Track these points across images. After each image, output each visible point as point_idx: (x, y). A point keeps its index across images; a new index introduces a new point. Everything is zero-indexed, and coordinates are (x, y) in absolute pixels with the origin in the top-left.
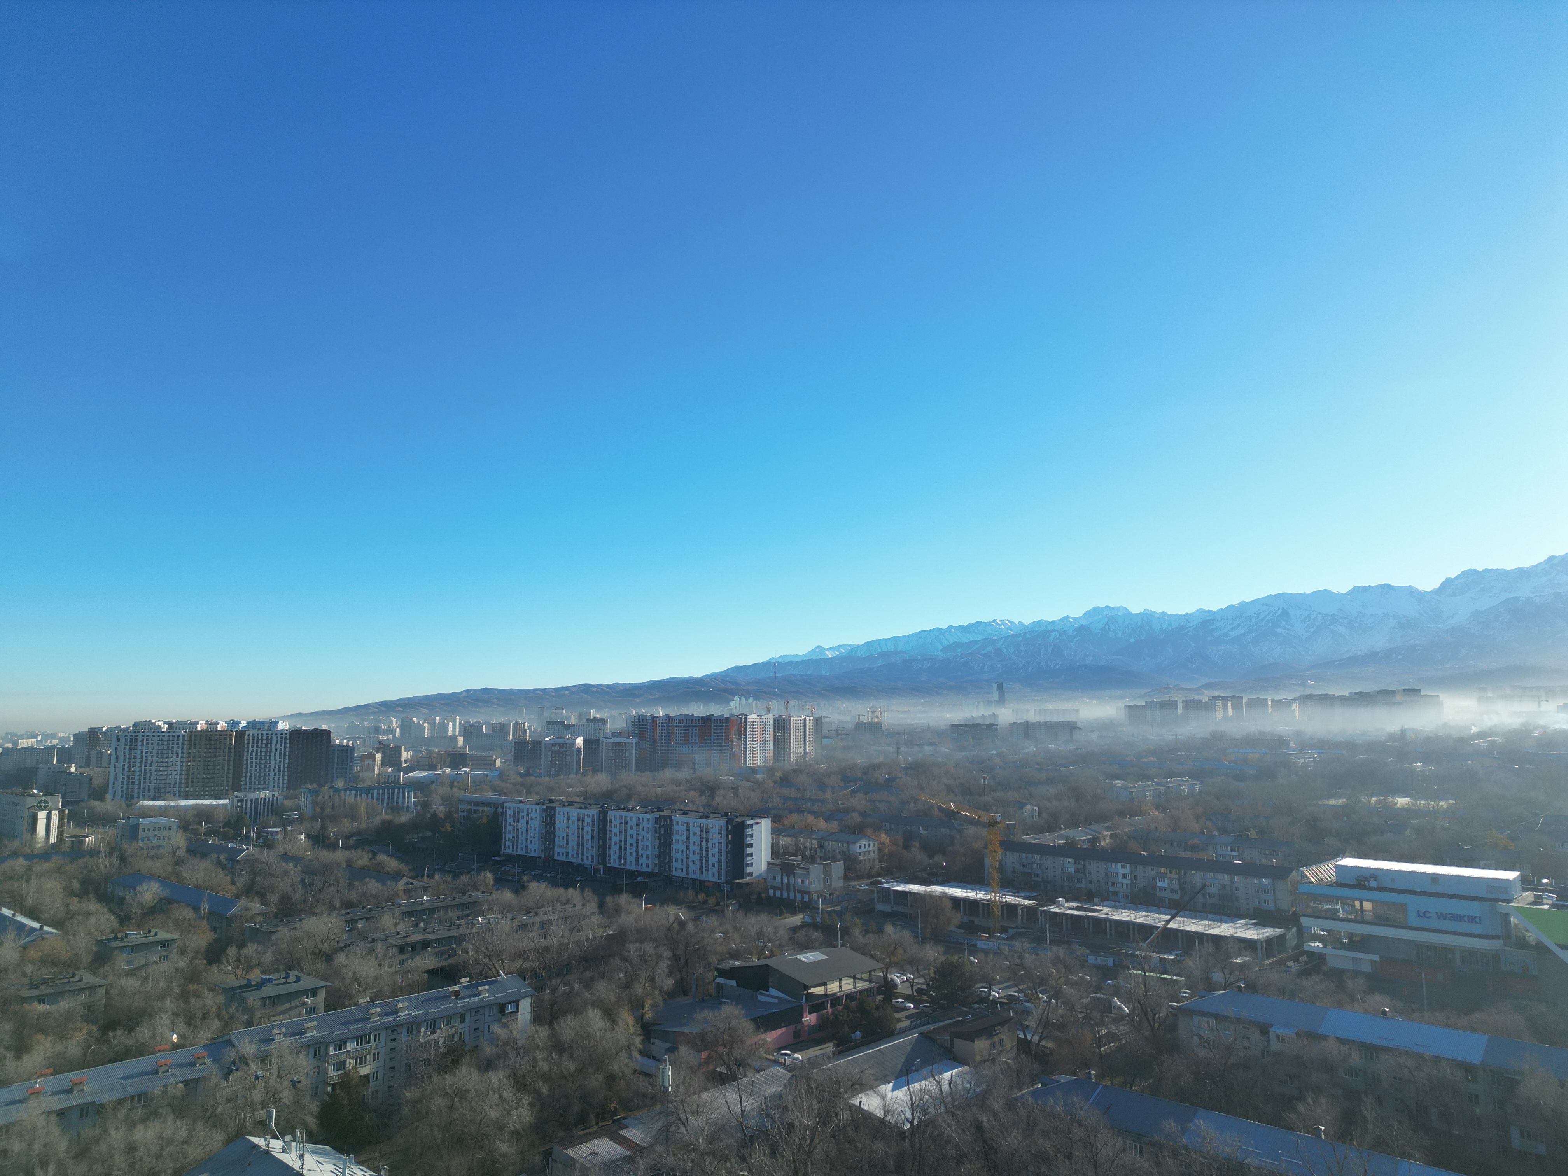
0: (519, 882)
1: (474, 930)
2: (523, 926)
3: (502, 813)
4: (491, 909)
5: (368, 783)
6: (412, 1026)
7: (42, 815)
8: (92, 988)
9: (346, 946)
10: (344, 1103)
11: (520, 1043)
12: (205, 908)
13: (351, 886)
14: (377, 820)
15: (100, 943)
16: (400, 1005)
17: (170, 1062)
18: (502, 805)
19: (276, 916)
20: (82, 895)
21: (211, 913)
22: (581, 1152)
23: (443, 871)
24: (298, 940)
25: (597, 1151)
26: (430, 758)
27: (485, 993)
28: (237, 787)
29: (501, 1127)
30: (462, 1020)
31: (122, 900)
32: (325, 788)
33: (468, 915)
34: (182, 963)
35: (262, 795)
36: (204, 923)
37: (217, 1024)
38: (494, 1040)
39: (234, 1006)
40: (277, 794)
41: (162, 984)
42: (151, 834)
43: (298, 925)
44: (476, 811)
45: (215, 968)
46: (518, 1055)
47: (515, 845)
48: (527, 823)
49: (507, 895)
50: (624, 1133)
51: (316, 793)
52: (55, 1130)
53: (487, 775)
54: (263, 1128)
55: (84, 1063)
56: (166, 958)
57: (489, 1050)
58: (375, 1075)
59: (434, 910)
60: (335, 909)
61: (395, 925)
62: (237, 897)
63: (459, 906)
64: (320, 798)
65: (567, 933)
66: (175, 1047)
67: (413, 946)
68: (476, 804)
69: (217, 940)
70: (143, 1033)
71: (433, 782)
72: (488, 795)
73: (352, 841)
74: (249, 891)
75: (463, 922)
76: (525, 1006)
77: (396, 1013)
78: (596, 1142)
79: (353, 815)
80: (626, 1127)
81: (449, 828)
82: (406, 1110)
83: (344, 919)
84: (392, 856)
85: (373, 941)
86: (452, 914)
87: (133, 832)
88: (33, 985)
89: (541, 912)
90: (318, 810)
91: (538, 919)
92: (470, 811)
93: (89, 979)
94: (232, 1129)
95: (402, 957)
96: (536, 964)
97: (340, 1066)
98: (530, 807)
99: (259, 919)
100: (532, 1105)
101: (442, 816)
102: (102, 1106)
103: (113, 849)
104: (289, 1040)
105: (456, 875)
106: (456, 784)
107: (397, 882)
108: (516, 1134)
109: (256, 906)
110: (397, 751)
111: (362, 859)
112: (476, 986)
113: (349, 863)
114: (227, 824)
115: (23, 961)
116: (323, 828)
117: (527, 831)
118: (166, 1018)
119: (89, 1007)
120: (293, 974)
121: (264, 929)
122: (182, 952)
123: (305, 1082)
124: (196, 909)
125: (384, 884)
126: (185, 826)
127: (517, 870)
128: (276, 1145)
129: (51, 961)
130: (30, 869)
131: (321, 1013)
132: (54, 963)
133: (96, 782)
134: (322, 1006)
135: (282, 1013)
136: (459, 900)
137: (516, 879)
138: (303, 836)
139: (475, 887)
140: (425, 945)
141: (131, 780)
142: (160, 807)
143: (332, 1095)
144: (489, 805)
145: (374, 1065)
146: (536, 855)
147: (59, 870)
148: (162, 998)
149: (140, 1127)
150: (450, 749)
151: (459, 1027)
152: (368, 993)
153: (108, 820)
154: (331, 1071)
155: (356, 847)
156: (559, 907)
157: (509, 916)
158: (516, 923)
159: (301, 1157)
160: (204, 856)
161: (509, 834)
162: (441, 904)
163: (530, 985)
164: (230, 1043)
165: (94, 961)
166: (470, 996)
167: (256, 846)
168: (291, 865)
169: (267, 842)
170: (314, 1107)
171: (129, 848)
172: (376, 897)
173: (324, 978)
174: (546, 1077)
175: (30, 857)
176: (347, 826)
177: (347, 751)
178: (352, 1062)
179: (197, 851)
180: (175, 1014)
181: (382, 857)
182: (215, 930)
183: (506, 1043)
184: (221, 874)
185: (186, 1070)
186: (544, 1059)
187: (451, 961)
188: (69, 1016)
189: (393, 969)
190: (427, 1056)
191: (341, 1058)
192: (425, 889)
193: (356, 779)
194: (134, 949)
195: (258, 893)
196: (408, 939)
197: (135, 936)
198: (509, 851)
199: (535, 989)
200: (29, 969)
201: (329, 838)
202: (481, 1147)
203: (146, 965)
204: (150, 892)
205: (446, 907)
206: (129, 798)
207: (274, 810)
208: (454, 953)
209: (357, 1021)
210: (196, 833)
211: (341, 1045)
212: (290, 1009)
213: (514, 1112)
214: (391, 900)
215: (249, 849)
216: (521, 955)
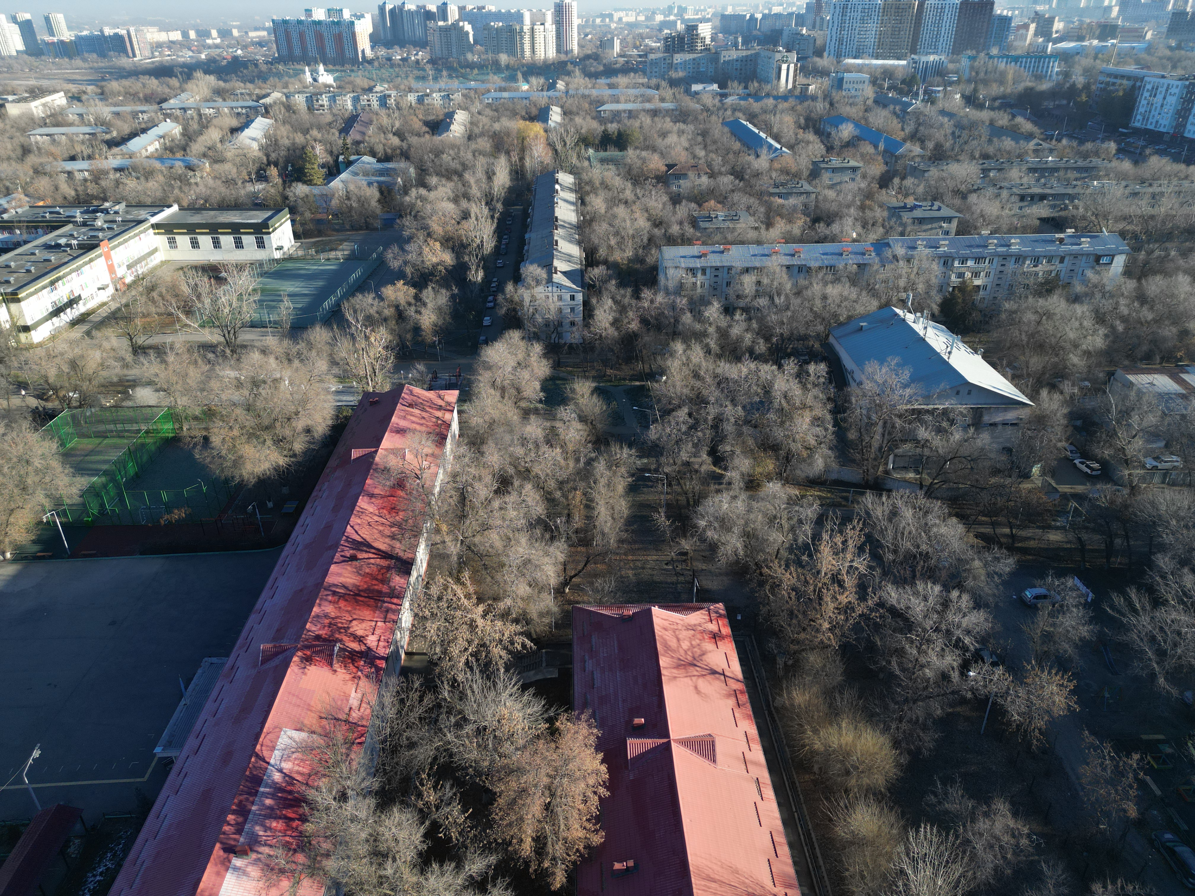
0: (1140, 154)
1: (1088, 191)
2: (1135, 194)
3: (1140, 87)
4: (1107, 175)
5: (1019, 52)
6: (1019, 258)
7: (784, 67)
8: (808, 193)
9: (979, 189)
10: (960, 301)
11: (1108, 288)
12: (881, 146)
13: (990, 141)
14: (1021, 87)
15: (814, 163)
16: (1013, 241)
17: (850, 249)
18: (1142, 79)
19: (930, 159)
20: (805, 128)
21: (885, 151)
22: (1141, 380)
23: (1071, 137)
24: (943, 179)
25: (1155, 382)
26: (1080, 29)
27: (1086, 244)
28: (914, 51)
29: (1076, 346)
30: (1062, 260)
31: (829, 134)
32: (982, 55)
33: (1085, 178)
34: (863, 185)
35: (931, 58)
36: (880, 158)
37: (881, 230)
38: (1085, 282)
39: (894, 220)
40: (943, 58)
41: (850, 197)
42: (851, 86)
43: (945, 168)
44: (1114, 84)
45: (884, 191)
46: (1103, 296)
47: (1146, 119)
48: (1164, 98)
49: (1126, 165)
50: (1185, 376)
51: (973, 58)
52: (785, 276)
53: (1134, 48)
54: (903, 303)
55: (801, 240)
56: (853, 180)
57: (1079, 288)
58: (985, 287)
59: (1056, 170)
60: (975, 158)
61: (1021, 178)
62: (905, 140)
63: (1079, 169)
64: (976, 64)
65: (1176, 206)
66: (854, 241)
67: (1032, 197)
68: (1116, 77)
69: (887, 172)
70: (835, 228)
71: (1078, 53)
72: (1130, 68)
73: (997, 103)
74: (914, 137)
75: (1079, 183)
76: (1120, 262)
77: (1009, 246)
78: (1156, 376)
79: (1002, 81)
80: (1188, 372)
81: (1084, 98)
82: (1003, 316)
83: (980, 167)
84: (1028, 119)
85: (1001, 188)
86: (1072, 175)
87: (839, 83)
88: (776, 186)
89: (1155, 184)
90: (974, 74)
91: (1151, 190)
92: (1108, 83)
93: (807, 187)
94: (884, 299)
95: (1022, 204)
96: (1138, 229)
97: (961, 275)
98: (1172, 82)
99: (917, 160)
100: (1106, 336)
101: (1080, 86)
102: (810, 268)
103: (827, 96)
104: (928, 251)
105: (1082, 142)
106: (1100, 56)
107: (1028, 142)
108: (1087, 353)
109: (917, 150)
110: (1050, 21)
111: (1003, 119)
112: (1080, 237)
113: (992, 123)
114: (903, 82)
115: (771, 169)
116: (975, 90)
117: (1162, 106)
118: (849, 221)
119: (805, 205)
120: (937, 204)
121: (921, 167)
122: (864, 177)
123: (934, 281)
124: (876, 147)
125: (1017, 142)
126: (874, 82)
127: (1141, 143)
128: (910, 318)
129: (785, 171)
130: (776, 106)
131: (952, 235)
132: (788, 173)
133: (819, 42)
134: (953, 230)
135: (925, 231)
136: (1081, 163)
137: (1138, 151)
138: (958, 96)
139: (1097, 154)
140: (1043, 197)
141: (840, 41)
142: (859, 65)
143: (952, 294)
144: (1129, 78)
145: (985, 280)
146: (1165, 130)
147: (793, 109)
148: (848, 206)
149: (830, 286)
150: (1102, 20)
151: (1057, 266)
152: (989, 227)
153: (823, 73)
154: (953, 278)
155: (999, 108)
156: (1175, 182)
157: (1124, 183)
158: (1128, 191)
159: (925, 328)
160: (885, 106)
161: (1142, 107)
162: (1063, 166)
163: (1128, 244)
164: (888, 245)
165: (810, 175)
166: (1072, 244)
167: (923, 101)
168: (946, 119)
169: (930, 98)
170: (938, 299)
171: (836, 96)
172: (1009, 153)
173: (959, 211)
174: (1124, 320)
175: (776, 98)
176: (995, 90)
177: (1005, 21)
178: (970, 275)
179: (881, 102)
180: (856, 219)
181: (1019, 120)
182: (886, 164)
183: (1095, 286)
184: (895, 121)
185: (859, 257)
186: (1125, 305)
187: (1063, 214)
188: (794, 209)
189: (1013, 212)
190: (1027, 282)
191: (962, 270)
192: (1051, 151)
193: (1010, 47)
194: (834, 170)
195: (919, 139)
196: (1029, 191)
197: (836, 162)
198: (1137, 125)
199: (1132, 249)
200: (774, 175)
201: (978, 99)
202: (1057, 355)
203: (840, 183)
204: (847, 131)
205: (1066, 169)
206: (839, 56)
207: (939, 71)
208: (1066, 208)
209: (978, 246)
210: (881, 87)
211: (963, 261)
212: (931, 229)
213: (1089, 338)
214: (1021, 157)
215: (917, 104)
216: (1125, 218)
